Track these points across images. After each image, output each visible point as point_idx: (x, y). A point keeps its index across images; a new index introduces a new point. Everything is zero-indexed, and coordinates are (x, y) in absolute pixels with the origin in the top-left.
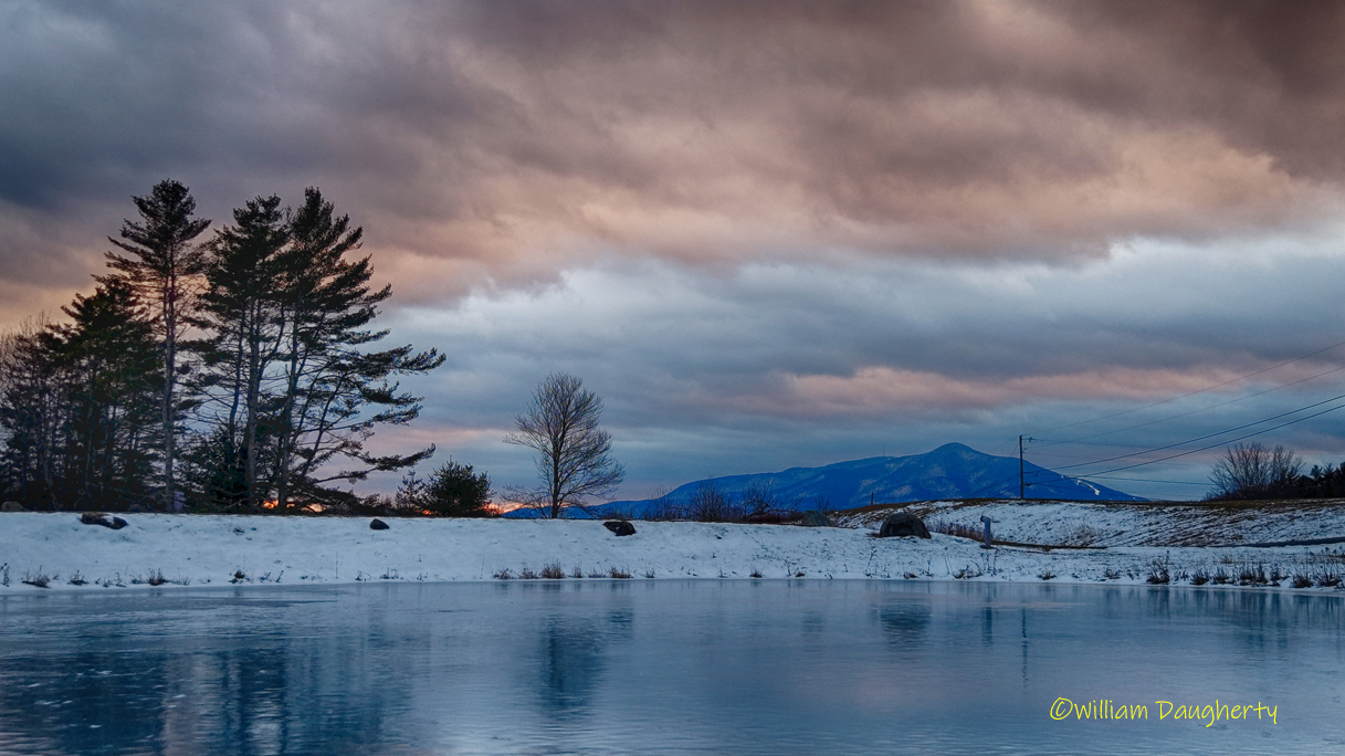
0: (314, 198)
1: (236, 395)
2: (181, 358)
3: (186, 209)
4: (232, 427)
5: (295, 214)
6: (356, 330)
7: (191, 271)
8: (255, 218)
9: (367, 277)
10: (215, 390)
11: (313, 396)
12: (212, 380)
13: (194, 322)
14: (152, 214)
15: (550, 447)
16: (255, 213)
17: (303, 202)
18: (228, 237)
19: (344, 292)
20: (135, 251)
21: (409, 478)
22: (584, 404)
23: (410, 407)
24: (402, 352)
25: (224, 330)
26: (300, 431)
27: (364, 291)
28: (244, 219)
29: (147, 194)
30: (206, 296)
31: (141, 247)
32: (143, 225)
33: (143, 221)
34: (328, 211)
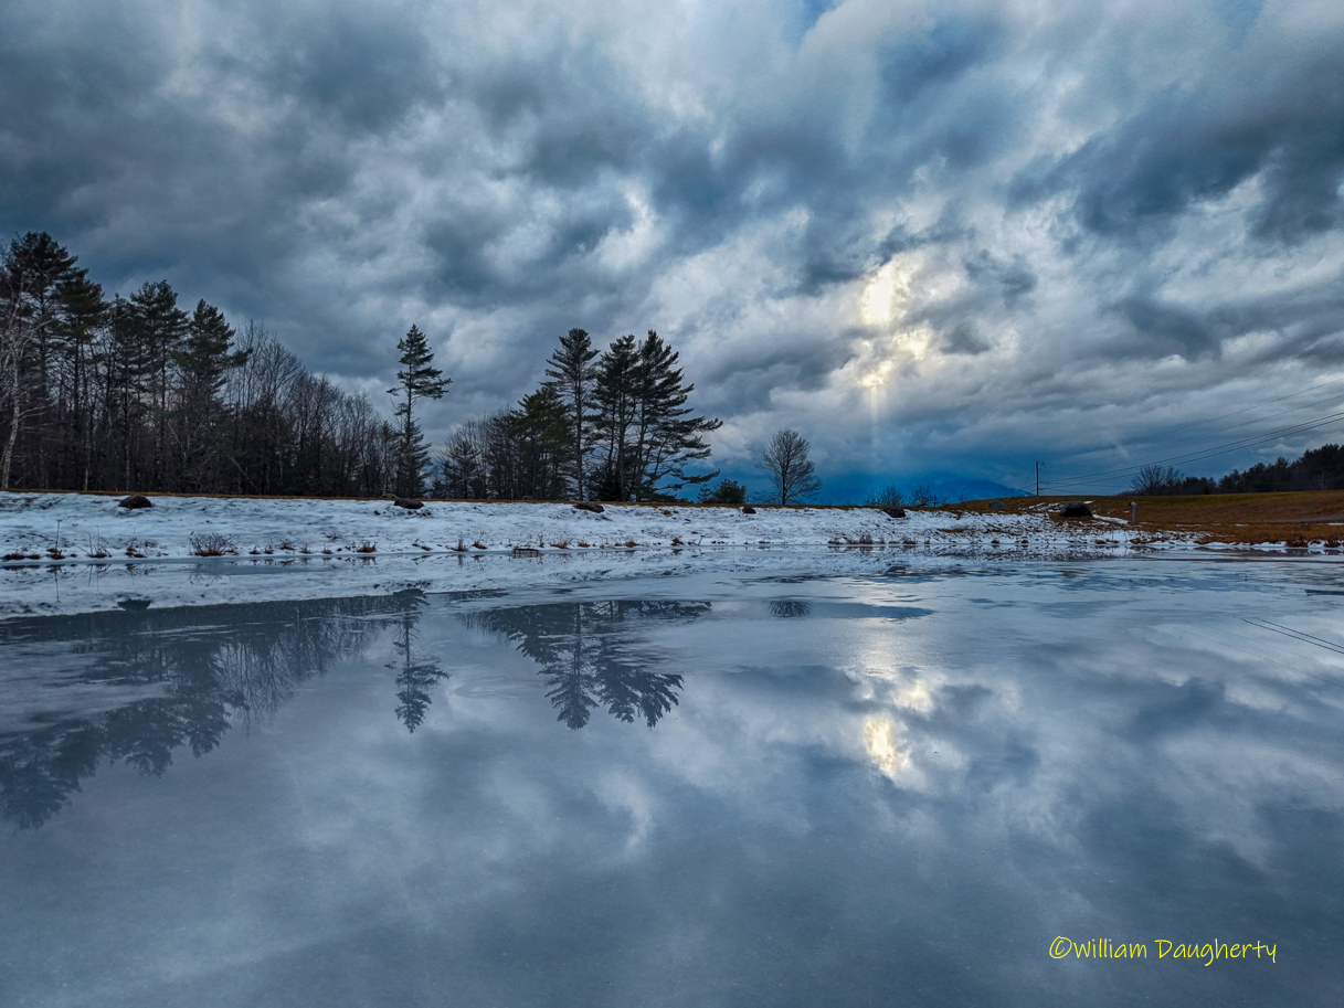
0: (653, 336)
1: (612, 444)
2: (584, 425)
3: (588, 343)
4: (610, 462)
5: (643, 344)
6: (676, 408)
7: (589, 378)
8: (622, 347)
9: (680, 379)
10: (601, 441)
11: (653, 444)
12: (600, 437)
13: (589, 405)
14: (568, 346)
15: (780, 470)
16: (621, 345)
17: (646, 337)
18: (607, 358)
19: (668, 387)
20: (560, 367)
21: (704, 488)
22: (800, 445)
23: (704, 450)
24: (700, 420)
25: (605, 410)
26: (646, 463)
27: (679, 387)
28: (614, 348)
29: (566, 335)
30: (596, 391)
31: (563, 364)
32: (564, 352)
33: (564, 350)
34: (661, 342)
